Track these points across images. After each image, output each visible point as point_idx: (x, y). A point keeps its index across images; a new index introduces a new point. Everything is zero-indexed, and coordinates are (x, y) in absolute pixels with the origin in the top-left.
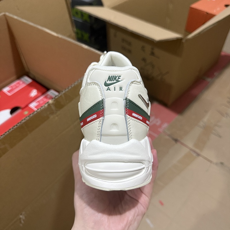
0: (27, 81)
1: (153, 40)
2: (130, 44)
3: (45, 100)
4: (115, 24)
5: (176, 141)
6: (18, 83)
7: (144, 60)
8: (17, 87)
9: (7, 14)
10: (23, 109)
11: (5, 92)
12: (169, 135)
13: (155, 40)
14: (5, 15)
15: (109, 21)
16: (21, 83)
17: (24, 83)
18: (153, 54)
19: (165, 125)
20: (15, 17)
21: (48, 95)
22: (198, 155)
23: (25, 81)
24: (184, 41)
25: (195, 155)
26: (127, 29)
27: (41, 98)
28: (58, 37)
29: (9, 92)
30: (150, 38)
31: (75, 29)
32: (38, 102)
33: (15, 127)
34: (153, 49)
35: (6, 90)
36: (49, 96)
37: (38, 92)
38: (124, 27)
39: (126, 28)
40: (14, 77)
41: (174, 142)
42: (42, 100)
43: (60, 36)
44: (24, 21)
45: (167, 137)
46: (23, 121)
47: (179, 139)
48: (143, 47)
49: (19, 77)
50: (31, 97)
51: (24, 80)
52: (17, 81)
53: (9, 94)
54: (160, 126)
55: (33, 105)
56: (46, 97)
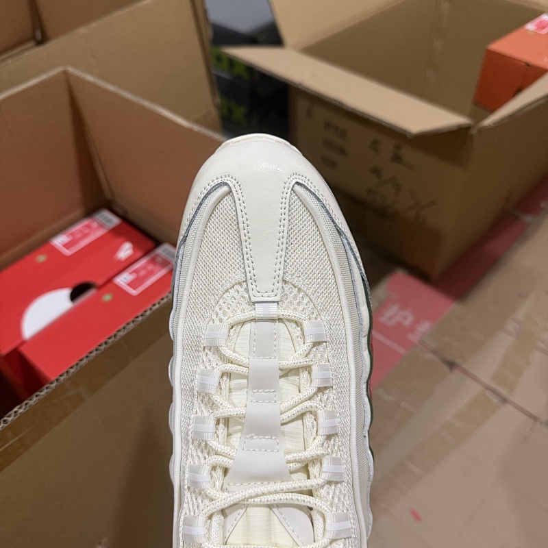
0: (109, 221)
1: (406, 131)
2: (343, 134)
3: (150, 267)
4: (315, 92)
5: (451, 365)
6: (88, 226)
7: (376, 171)
8: (85, 236)
9: (71, 70)
10: (100, 287)
11: (57, 248)
12: (434, 352)
13: (410, 133)
14: (65, 73)
15: (301, 84)
16: (95, 225)
17: (101, 226)
18: (397, 158)
19: (425, 327)
20: (90, 78)
21: (157, 255)
22: (504, 400)
23: (104, 221)
24: (474, 132)
25: (495, 400)
26: (342, 104)
27: (143, 262)
28: (190, 130)
29: (67, 246)
30: (397, 127)
31: (218, 100)
32: (135, 271)
33: (102, 348)
34: (398, 147)
35: (59, 241)
36: (159, 259)
37: (134, 249)
38: (335, 100)
39: (339, 103)
40: (79, 212)
41: (445, 368)
42: (144, 267)
43: (196, 128)
44: (111, 88)
45: (431, 356)
46: (121, 334)
47: (457, 361)
48: (375, 143)
49: (89, 213)
50: (119, 261)
51: (101, 219)
52: (86, 222)
53: (67, 252)
54: (412, 329)
55: (123, 280)
56: (153, 261)
